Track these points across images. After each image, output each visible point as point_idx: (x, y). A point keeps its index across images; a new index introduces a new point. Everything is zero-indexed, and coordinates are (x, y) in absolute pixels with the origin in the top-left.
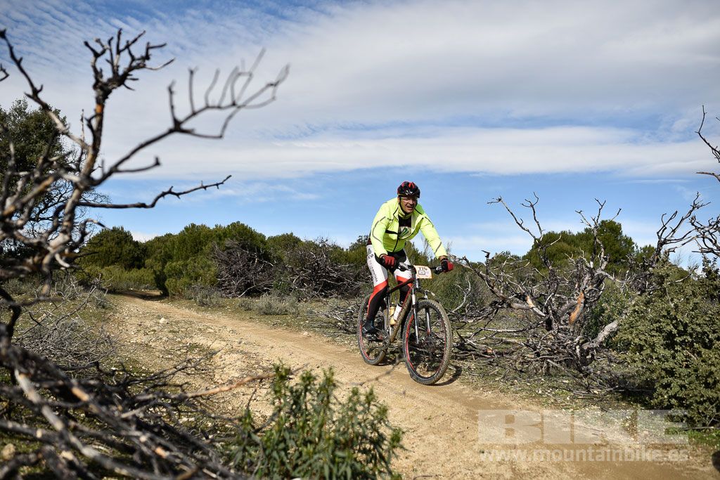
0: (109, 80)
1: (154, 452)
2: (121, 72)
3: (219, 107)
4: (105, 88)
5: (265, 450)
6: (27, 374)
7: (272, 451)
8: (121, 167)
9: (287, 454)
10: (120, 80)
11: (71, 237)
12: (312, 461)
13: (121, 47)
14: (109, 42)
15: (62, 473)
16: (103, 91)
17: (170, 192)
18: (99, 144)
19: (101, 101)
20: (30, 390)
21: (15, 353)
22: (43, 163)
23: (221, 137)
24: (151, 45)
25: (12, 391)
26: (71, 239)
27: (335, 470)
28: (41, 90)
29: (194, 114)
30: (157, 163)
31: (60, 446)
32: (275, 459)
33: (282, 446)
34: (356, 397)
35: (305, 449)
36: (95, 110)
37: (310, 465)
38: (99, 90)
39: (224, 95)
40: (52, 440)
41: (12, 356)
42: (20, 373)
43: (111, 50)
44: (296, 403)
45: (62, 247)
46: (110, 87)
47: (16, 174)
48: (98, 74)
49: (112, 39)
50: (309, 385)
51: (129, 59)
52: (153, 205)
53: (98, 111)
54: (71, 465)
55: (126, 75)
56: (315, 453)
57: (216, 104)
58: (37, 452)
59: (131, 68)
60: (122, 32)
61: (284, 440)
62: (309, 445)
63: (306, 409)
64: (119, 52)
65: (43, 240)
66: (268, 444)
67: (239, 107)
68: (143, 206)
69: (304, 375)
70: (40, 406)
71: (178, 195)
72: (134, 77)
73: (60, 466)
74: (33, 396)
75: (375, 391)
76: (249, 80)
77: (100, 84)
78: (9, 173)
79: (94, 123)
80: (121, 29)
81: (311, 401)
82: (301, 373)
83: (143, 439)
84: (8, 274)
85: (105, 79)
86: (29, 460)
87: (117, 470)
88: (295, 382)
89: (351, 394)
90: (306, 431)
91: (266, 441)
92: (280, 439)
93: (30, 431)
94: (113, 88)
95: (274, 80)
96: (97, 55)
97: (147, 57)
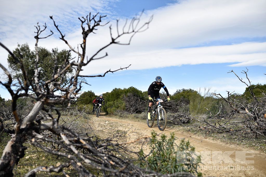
0: (87, 31)
1: (109, 162)
2: (91, 28)
3: (128, 33)
4: (86, 33)
5: (149, 164)
6: (65, 134)
7: (152, 164)
8: (94, 58)
9: (157, 165)
10: (91, 30)
11: (76, 87)
12: (167, 167)
13: (91, 19)
14: (87, 17)
15: (78, 170)
16: (85, 34)
17: (110, 71)
18: (85, 54)
19: (85, 38)
20: (66, 140)
21: (60, 127)
22: (66, 62)
23: (129, 44)
24: (101, 16)
25: (59, 142)
26: (76, 88)
27: (176, 170)
28: (64, 36)
29: (119, 36)
30: (107, 55)
31: (76, 161)
32: (153, 167)
33: (155, 162)
34: (183, 143)
35: (164, 163)
36: (83, 41)
37: (166, 169)
38: (84, 34)
39: (129, 28)
40: (74, 159)
41: (59, 128)
42: (62, 134)
43: (87, 20)
44: (159, 146)
45: (74, 91)
46: (88, 33)
47: (57, 66)
48: (83, 29)
49: (88, 16)
50: (164, 139)
51: (94, 22)
52: (104, 76)
53: (84, 41)
54: (81, 167)
55: (93, 28)
56: (168, 164)
57: (127, 32)
58: (69, 162)
59: (95, 26)
60: (91, 13)
61: (156, 160)
62: (165, 162)
63: (164, 149)
64: (90, 21)
65: (67, 89)
66: (150, 161)
67: (136, 32)
68: (100, 76)
69: (162, 136)
70: (70, 145)
71: (112, 72)
72: (96, 29)
73: (77, 167)
74: (67, 142)
75: (190, 142)
76: (139, 22)
77: (84, 32)
78: (55, 66)
79: (83, 46)
80: (90, 13)
81: (165, 146)
82: (160, 135)
83: (105, 158)
84: (56, 101)
85: (86, 30)
86: (66, 165)
87: (97, 168)
88: (159, 138)
89: (181, 142)
90: (164, 156)
91: (149, 160)
92: (155, 160)
93: (66, 156)
94: (89, 33)
95: (148, 22)
96: (83, 22)
97: (100, 21)
